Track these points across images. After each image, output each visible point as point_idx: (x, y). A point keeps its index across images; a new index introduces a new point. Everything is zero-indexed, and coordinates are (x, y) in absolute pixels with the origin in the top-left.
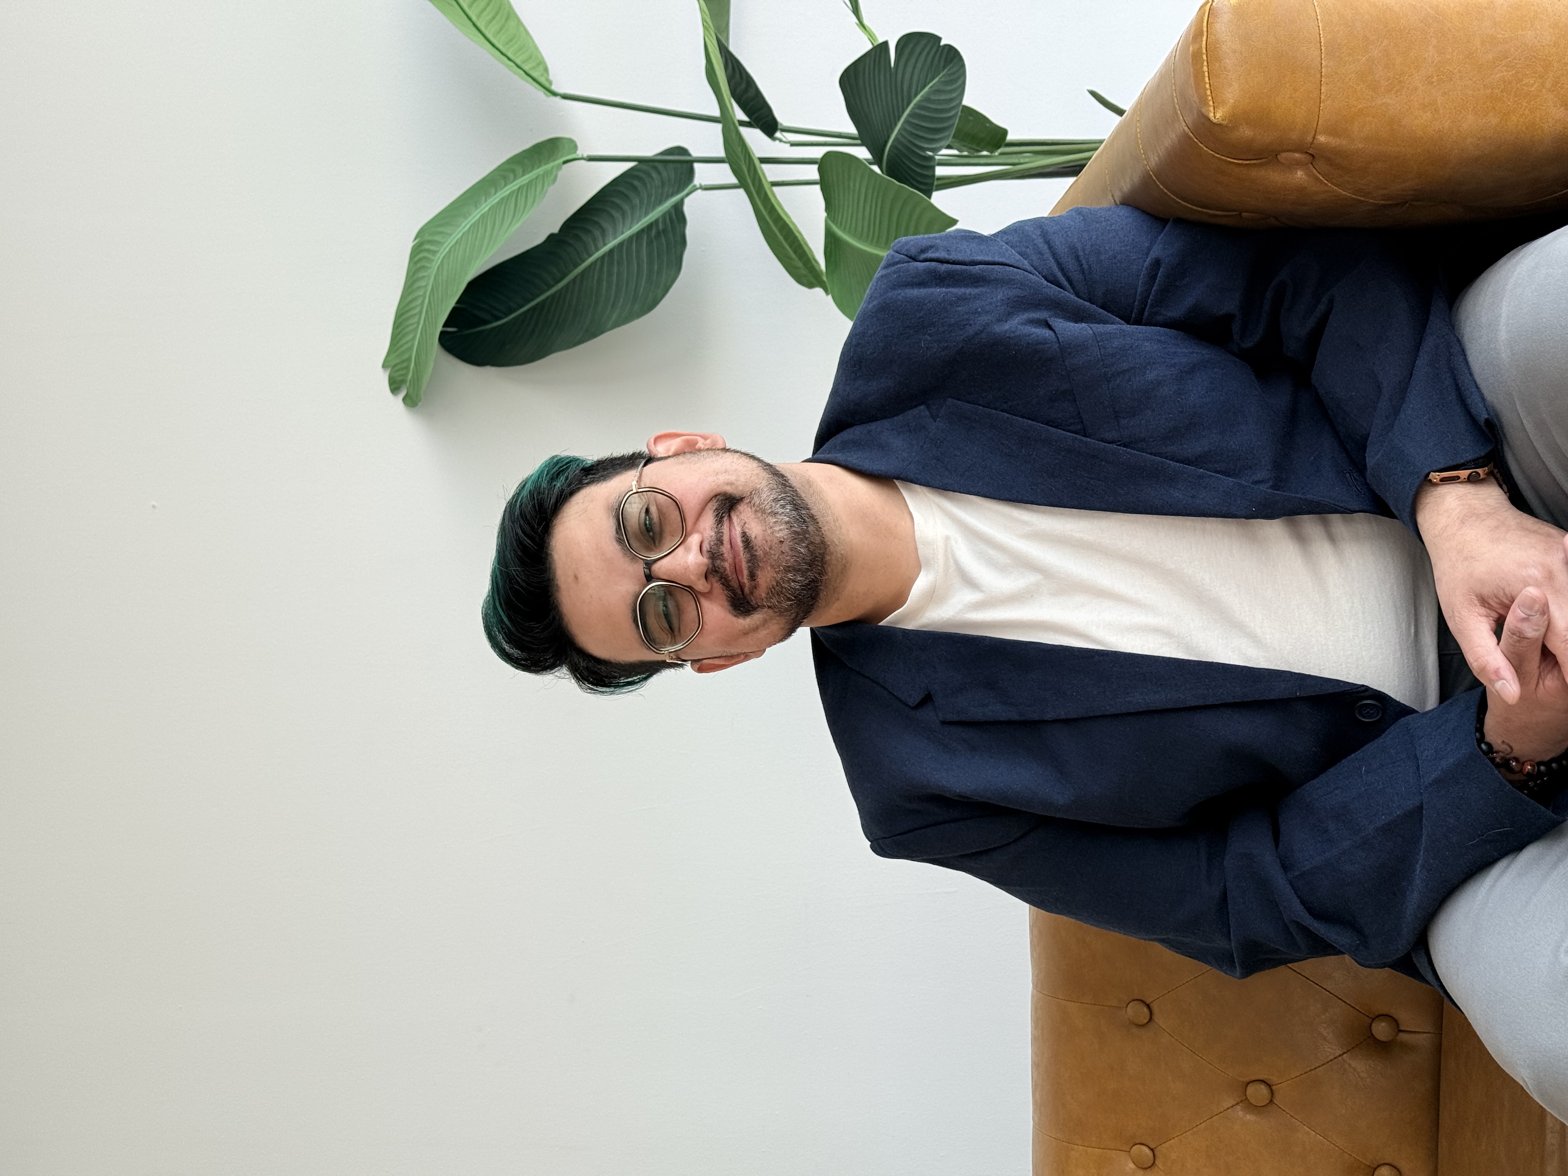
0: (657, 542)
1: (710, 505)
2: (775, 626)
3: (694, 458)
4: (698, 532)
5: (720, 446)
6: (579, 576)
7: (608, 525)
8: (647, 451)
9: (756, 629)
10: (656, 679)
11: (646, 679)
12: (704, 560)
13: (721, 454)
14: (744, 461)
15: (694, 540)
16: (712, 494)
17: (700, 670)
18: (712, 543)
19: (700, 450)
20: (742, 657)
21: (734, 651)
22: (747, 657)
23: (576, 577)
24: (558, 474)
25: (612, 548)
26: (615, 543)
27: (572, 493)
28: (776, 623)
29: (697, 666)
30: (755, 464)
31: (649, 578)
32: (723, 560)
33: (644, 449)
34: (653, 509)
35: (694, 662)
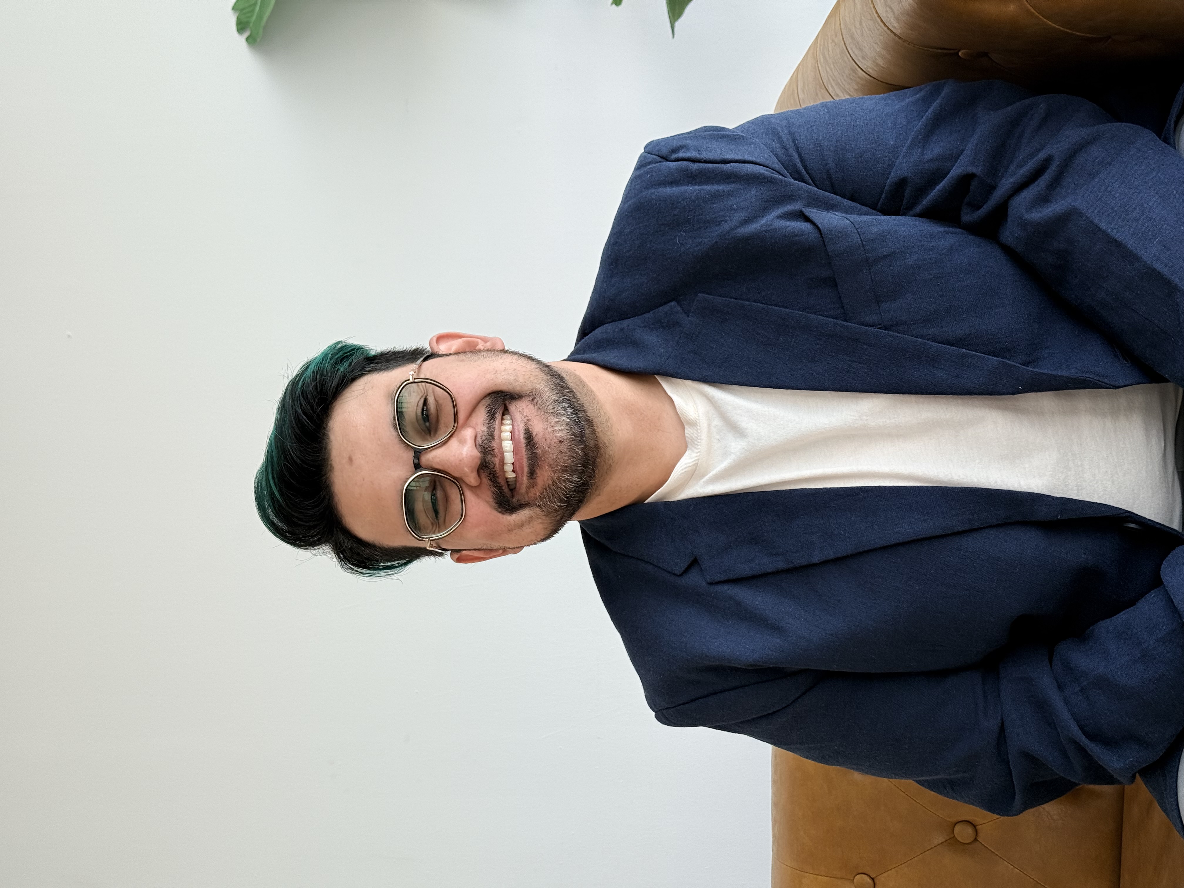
0: (432, 433)
1: (484, 402)
2: (540, 526)
3: (474, 357)
4: (470, 426)
5: (500, 347)
6: (354, 458)
7: (387, 412)
8: (429, 349)
9: (521, 525)
10: (417, 566)
11: (405, 564)
12: (476, 453)
13: (501, 355)
14: (523, 362)
15: (468, 433)
16: (488, 391)
17: (459, 560)
18: (484, 438)
19: (480, 351)
20: (501, 551)
21: (495, 545)
22: (505, 551)
23: (350, 460)
24: (342, 359)
25: (389, 434)
26: (392, 429)
27: (354, 379)
28: (541, 523)
29: (456, 556)
30: (533, 365)
31: (417, 466)
32: (494, 456)
33: (426, 346)
34: (431, 401)
35: (454, 551)
